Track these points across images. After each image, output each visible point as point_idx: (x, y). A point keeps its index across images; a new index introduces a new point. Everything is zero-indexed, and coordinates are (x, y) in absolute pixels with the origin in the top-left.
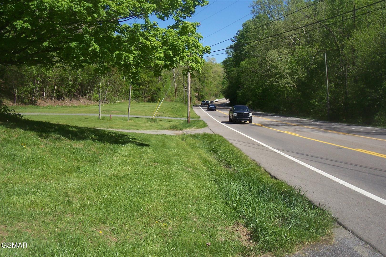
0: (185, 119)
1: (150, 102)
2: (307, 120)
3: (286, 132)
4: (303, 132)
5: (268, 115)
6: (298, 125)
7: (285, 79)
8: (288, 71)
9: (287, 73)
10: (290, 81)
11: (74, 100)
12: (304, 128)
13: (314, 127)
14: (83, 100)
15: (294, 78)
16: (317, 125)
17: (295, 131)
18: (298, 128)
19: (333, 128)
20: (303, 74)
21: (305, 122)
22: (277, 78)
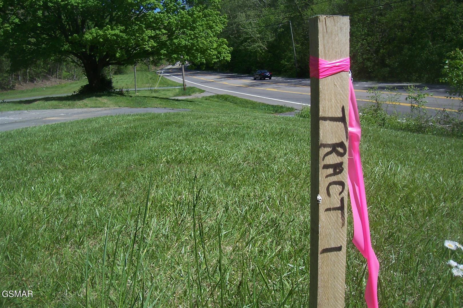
0: (181, 87)
1: (117, 74)
2: (280, 79)
3: (268, 89)
4: (280, 88)
5: (243, 77)
6: (274, 83)
7: (256, 43)
8: (259, 35)
9: (258, 37)
10: (261, 44)
11: (46, 81)
12: (279, 85)
13: (287, 84)
14: (53, 80)
15: (264, 42)
16: (289, 82)
17: (274, 88)
18: (275, 86)
19: (300, 84)
20: (272, 38)
21: (279, 80)
22: (249, 42)
